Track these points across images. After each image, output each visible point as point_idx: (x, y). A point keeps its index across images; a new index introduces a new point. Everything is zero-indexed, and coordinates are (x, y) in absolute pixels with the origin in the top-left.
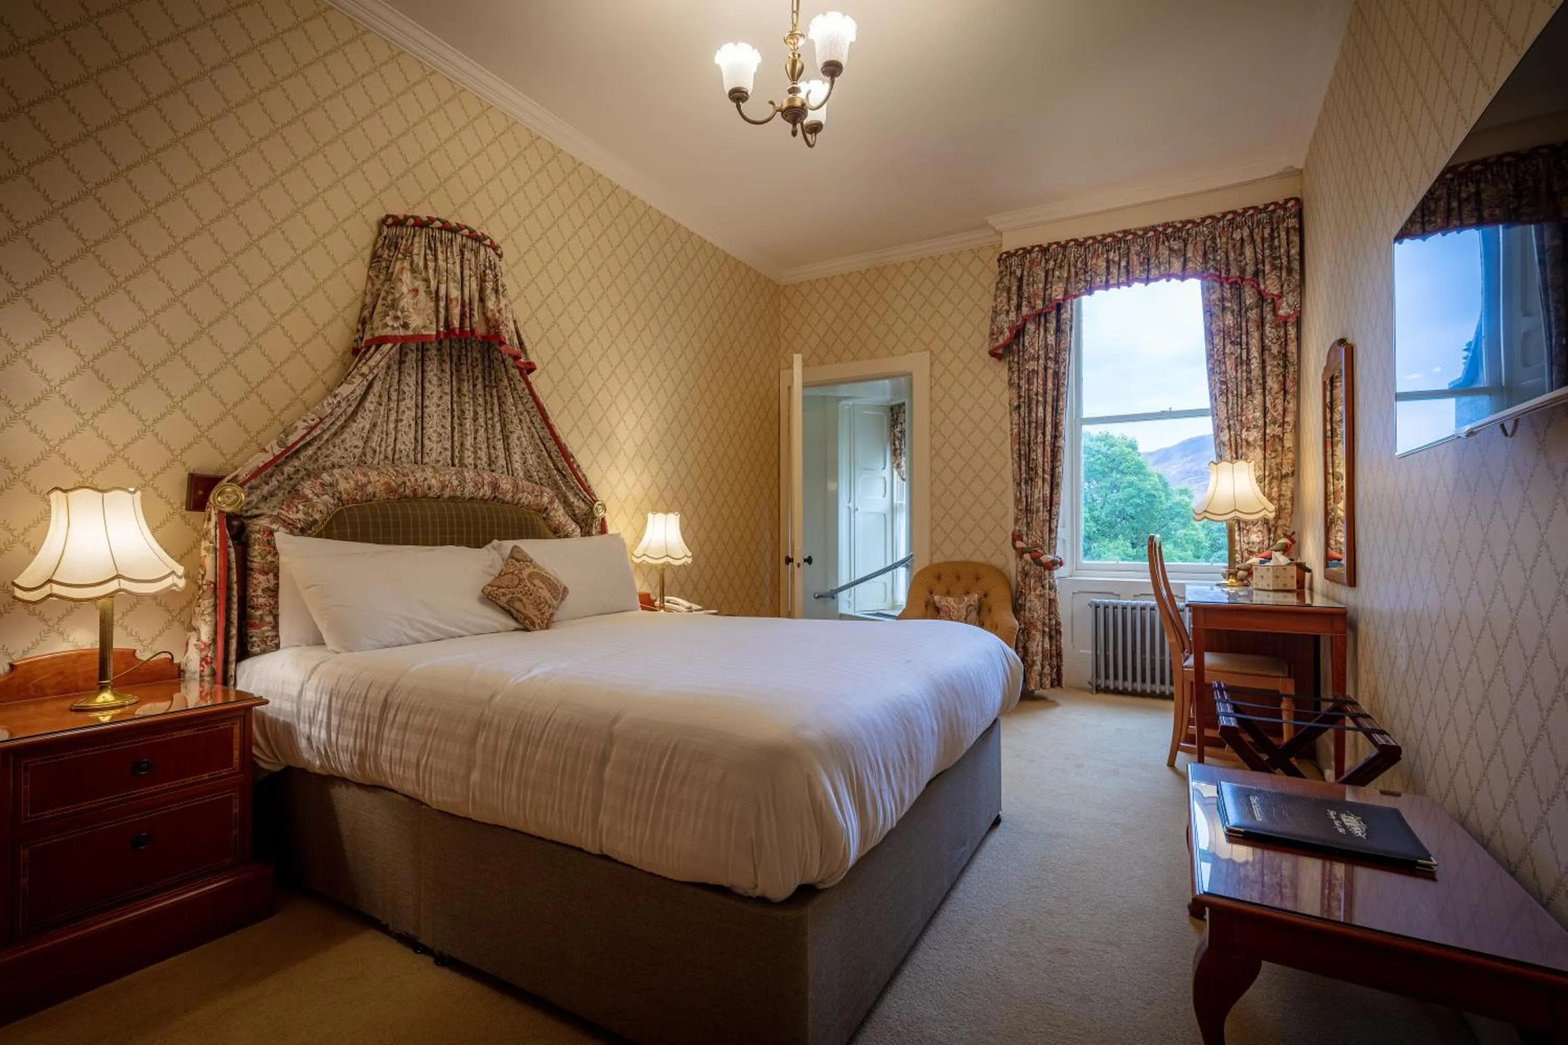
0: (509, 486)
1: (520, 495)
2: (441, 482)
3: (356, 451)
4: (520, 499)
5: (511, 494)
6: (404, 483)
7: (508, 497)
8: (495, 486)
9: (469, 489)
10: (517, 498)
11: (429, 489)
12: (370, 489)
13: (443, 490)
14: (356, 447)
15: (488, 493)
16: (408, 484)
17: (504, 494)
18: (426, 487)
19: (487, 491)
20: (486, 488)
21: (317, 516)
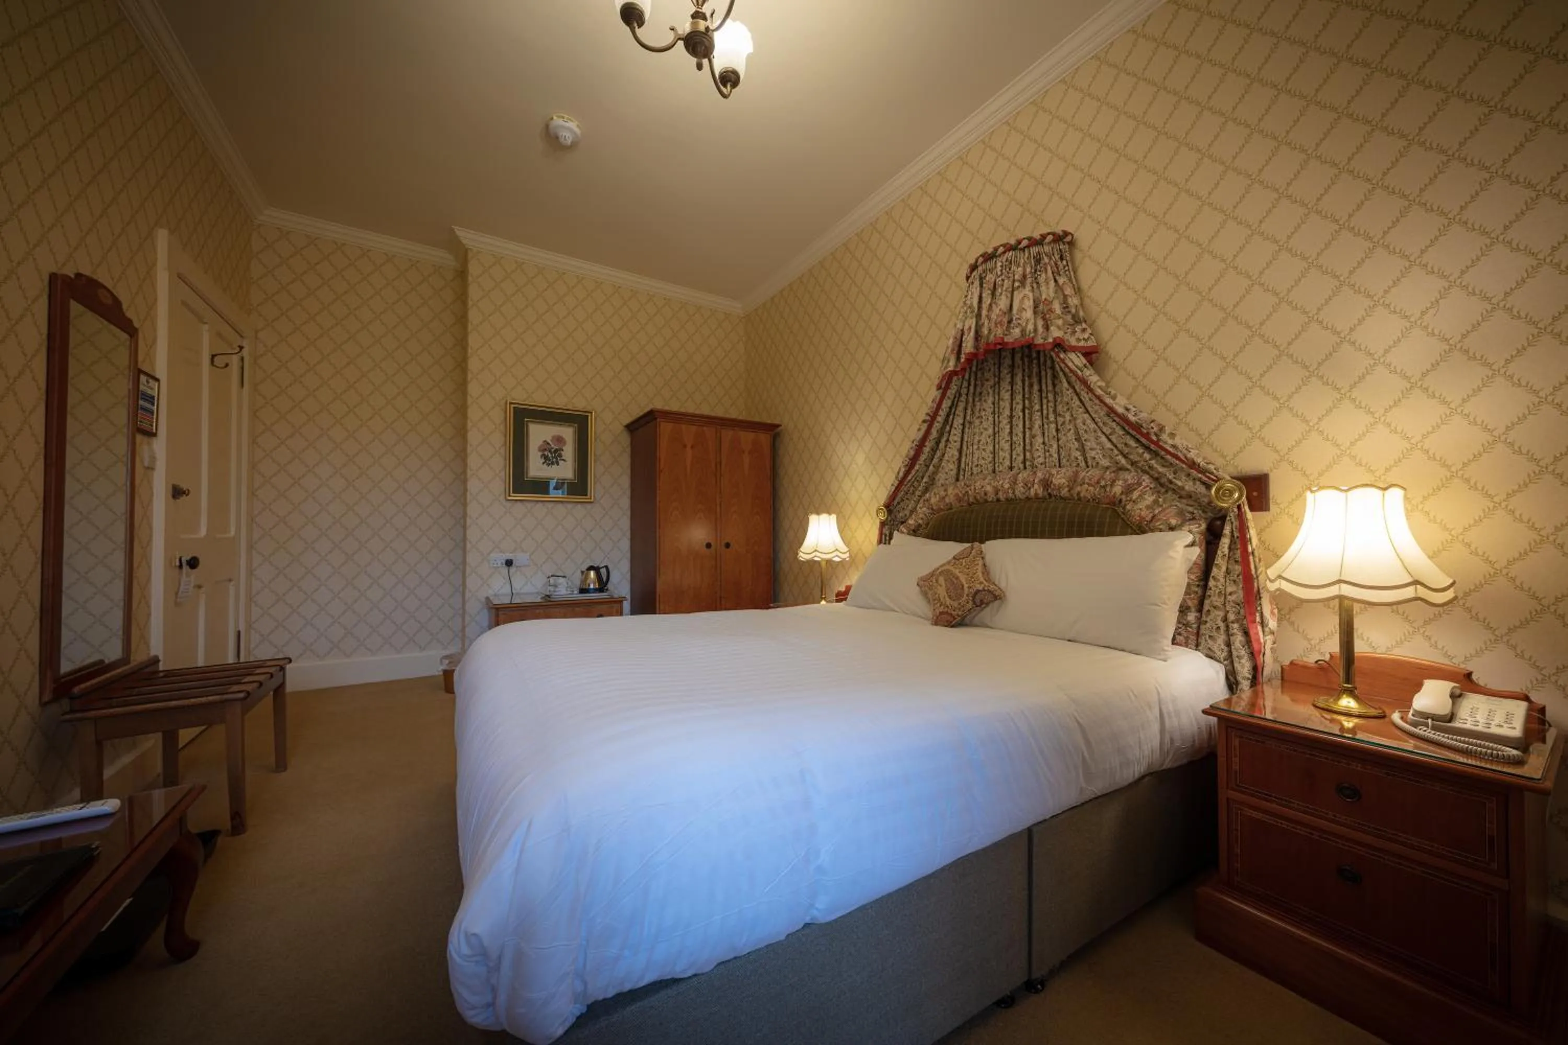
0: (1064, 481)
1: (1079, 488)
2: (994, 487)
3: (952, 473)
4: (1079, 494)
5: (1066, 489)
6: (967, 492)
7: (1064, 492)
8: (1046, 484)
9: (1020, 490)
10: (1075, 492)
11: (986, 494)
12: (947, 500)
13: (997, 494)
14: (952, 470)
15: (1040, 492)
16: (970, 492)
17: (1060, 488)
18: (983, 493)
19: (1037, 490)
20: (1036, 486)
21: (920, 522)
